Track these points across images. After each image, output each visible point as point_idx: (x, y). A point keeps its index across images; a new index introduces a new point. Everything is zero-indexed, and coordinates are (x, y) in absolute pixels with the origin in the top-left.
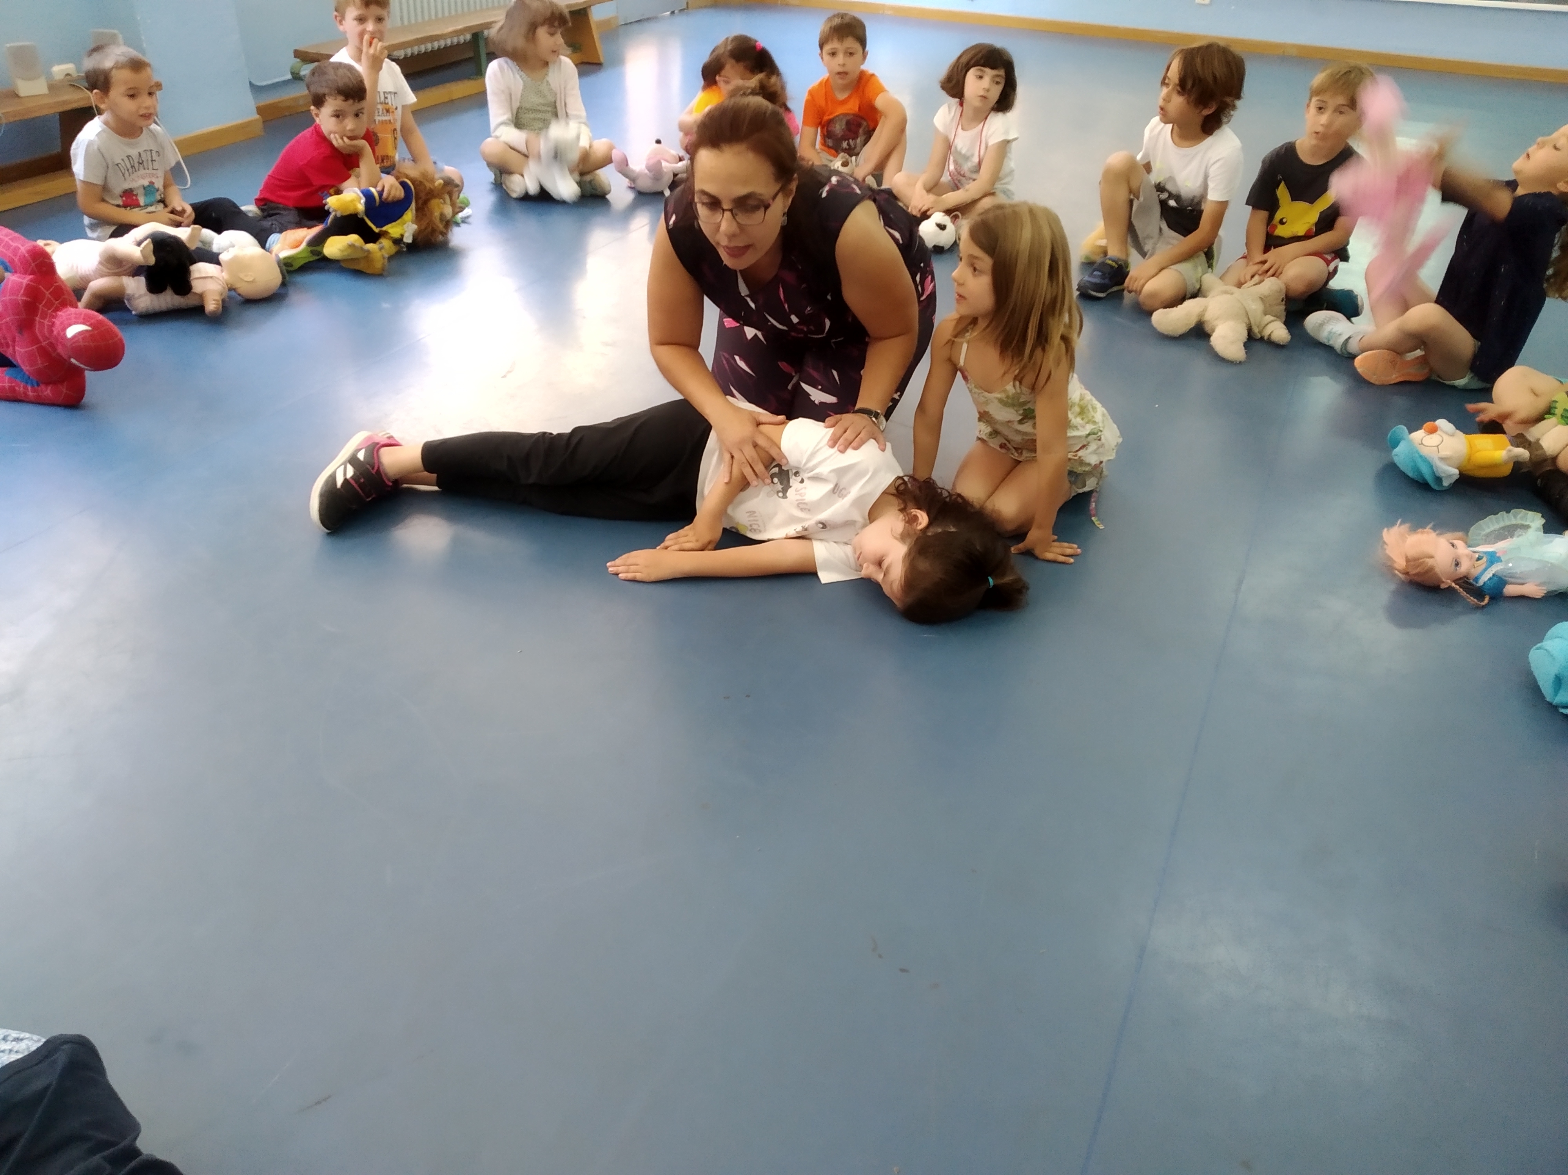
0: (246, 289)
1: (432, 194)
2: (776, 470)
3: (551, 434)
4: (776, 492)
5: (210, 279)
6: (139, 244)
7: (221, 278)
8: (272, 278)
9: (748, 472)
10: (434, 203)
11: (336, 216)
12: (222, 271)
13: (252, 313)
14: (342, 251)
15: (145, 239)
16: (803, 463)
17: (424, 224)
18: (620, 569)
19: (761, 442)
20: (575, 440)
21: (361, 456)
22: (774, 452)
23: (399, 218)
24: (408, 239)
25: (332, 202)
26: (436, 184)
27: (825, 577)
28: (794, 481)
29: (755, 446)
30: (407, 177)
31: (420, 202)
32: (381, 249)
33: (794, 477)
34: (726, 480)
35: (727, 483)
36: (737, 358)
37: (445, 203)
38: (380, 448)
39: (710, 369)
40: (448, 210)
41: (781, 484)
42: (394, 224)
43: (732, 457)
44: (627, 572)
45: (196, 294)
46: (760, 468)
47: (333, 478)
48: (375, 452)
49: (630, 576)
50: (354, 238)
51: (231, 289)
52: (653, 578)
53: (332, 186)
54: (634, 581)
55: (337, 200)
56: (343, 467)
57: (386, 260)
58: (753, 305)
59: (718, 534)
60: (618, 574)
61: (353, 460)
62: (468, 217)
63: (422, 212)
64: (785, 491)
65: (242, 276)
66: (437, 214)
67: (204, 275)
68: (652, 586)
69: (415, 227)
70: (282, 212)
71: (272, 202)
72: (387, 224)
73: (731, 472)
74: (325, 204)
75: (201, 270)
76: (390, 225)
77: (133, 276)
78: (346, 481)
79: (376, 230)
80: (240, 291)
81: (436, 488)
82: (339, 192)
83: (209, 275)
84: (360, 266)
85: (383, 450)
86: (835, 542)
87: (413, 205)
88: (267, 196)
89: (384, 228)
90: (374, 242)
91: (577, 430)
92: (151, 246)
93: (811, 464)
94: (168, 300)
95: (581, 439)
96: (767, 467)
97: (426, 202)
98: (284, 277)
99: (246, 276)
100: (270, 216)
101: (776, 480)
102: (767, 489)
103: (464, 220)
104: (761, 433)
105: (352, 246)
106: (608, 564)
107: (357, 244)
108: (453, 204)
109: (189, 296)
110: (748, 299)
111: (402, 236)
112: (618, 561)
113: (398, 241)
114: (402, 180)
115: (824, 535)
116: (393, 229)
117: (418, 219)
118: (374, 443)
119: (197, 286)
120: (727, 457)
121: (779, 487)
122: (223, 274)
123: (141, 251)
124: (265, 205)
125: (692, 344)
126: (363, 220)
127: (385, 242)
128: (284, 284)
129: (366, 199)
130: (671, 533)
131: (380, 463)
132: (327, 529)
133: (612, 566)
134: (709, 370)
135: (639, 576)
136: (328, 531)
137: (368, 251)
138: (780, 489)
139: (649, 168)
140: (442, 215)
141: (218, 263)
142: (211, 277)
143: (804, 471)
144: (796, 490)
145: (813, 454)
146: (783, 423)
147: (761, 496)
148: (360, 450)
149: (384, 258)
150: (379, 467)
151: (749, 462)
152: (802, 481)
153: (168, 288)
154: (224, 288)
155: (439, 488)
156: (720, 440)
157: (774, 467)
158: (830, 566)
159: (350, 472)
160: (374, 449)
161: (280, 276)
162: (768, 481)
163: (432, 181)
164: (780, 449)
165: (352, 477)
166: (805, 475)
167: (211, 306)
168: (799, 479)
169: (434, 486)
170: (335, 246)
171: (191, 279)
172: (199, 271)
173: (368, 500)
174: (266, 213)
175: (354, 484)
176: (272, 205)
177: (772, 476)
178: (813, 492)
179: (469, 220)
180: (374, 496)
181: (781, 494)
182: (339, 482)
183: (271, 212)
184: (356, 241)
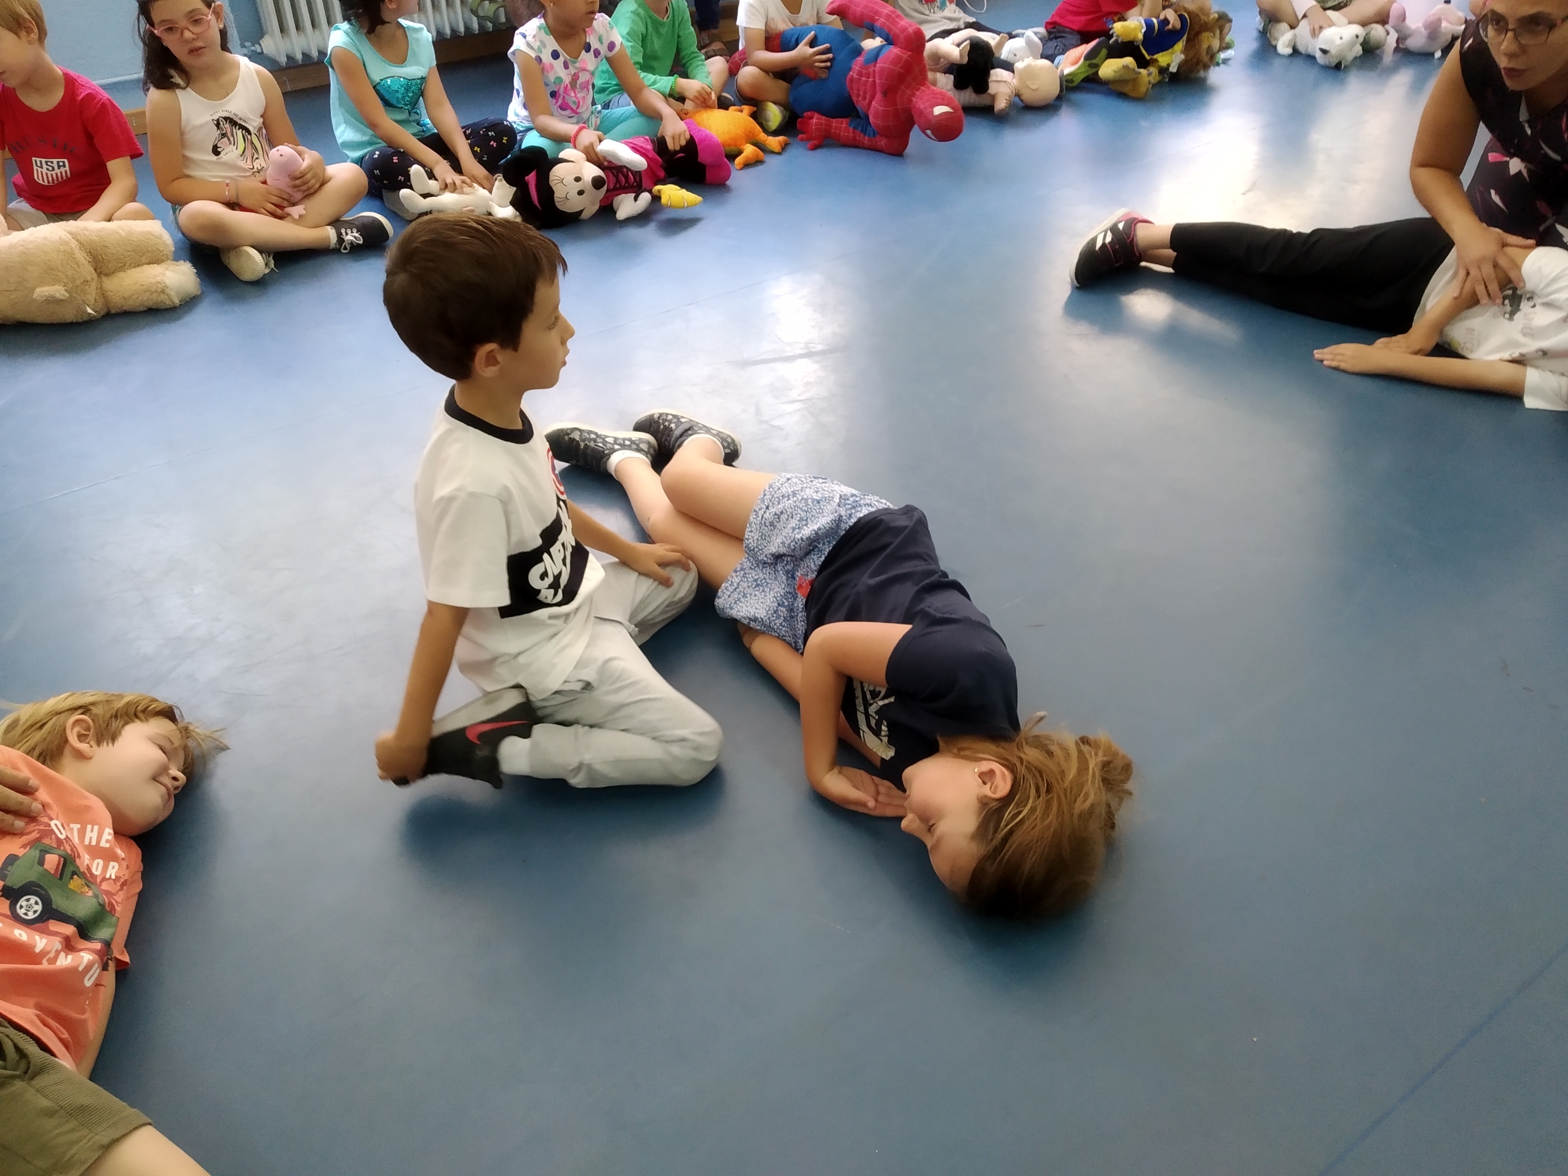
0: (1029, 96)
1: (1206, 27)
2: (1510, 292)
3: (1291, 232)
4: (1503, 313)
5: (1003, 84)
6: (958, 45)
7: (1012, 84)
8: (1052, 89)
9: (1480, 290)
10: (1205, 35)
11: (1116, 41)
12: (1014, 77)
13: (1029, 117)
14: (1115, 72)
15: (965, 41)
16: (1541, 288)
17: (1191, 55)
18: (1326, 357)
19: (1503, 262)
20: (1314, 239)
21: (1121, 226)
22: (1512, 275)
23: (1170, 48)
24: (1173, 69)
25: (1118, 27)
26: (1212, 17)
27: (1530, 402)
28: (1525, 306)
29: (1496, 265)
30: (1186, 10)
31: (1193, 33)
32: (1149, 74)
33: (1526, 300)
34: (1455, 295)
35: (1455, 298)
36: (1493, 192)
37: (1214, 36)
38: (1137, 222)
39: (1465, 189)
40: (1216, 44)
41: (1511, 306)
42: (1164, 53)
43: (1468, 274)
44: (1333, 360)
45: (990, 94)
46: (1494, 287)
47: (1094, 241)
48: (1133, 225)
49: (1334, 364)
50: (1129, 61)
51: (1018, 95)
52: (1357, 369)
53: (1116, 13)
54: (1336, 369)
55: (1123, 26)
56: (1103, 234)
57: (1151, 86)
58: (1529, 132)
59: (1433, 343)
60: (1322, 361)
61: (1114, 229)
62: (1228, 60)
63: (1193, 42)
64: (1512, 314)
65: (1029, 83)
66: (1205, 46)
67: (999, 79)
68: (1353, 377)
69: (1183, 57)
70: (1067, 35)
71: (1060, 25)
72: (1158, 53)
73: (1462, 288)
74: (1111, 29)
75: (998, 74)
76: (1161, 54)
77: (945, 73)
78: (1104, 244)
79: (1148, 57)
80: (1024, 97)
81: (1170, 270)
82: (1123, 19)
83: (1004, 80)
84: (1126, 89)
85: (1139, 225)
86: (1551, 371)
87: (1185, 38)
88: (1058, 19)
89: (1155, 57)
90: (1145, 68)
91: (1315, 232)
92: (969, 47)
93: (1549, 290)
94: (968, 96)
95: (1317, 241)
96: (1502, 288)
97: (1198, 34)
98: (1061, 90)
99: (1033, 84)
100: (1056, 38)
101: (1507, 302)
102: (1495, 309)
103: (1225, 61)
104: (1505, 254)
105: (1126, 67)
106: (1315, 351)
107: (1131, 66)
108: (1222, 39)
109: (984, 95)
110: (1526, 125)
111: (1169, 65)
112: (1326, 350)
113: (1163, 71)
114: (1179, 13)
115: (1543, 362)
116: (1163, 58)
117: (1185, 51)
118: (1132, 218)
119: (993, 88)
120: (1462, 273)
121: (1508, 308)
122: (1014, 80)
123: (960, 51)
124: (1054, 28)
125: (1454, 169)
126: (1138, 46)
127: (1153, 70)
128: (1059, 98)
129: (1147, 29)
130: (1383, 337)
131: (1135, 235)
132: (1078, 283)
133: (1318, 354)
134: (1463, 190)
135: (1343, 365)
136: (1078, 285)
137: (1140, 73)
138: (1509, 311)
139: (1426, 26)
140: (1209, 47)
141: (1013, 72)
142: (1005, 82)
143: (1539, 297)
144: (1525, 315)
145: (1555, 280)
146: (1531, 248)
147: (1486, 316)
148: (1120, 222)
149: (1150, 83)
150: (1133, 238)
151: (1484, 280)
152: (1534, 306)
153: (970, 87)
154: (1012, 92)
155: (1173, 269)
156: (1459, 257)
157: (1509, 289)
158: (1538, 392)
159: (1109, 239)
160: (1132, 223)
161: (1059, 89)
162: (1499, 301)
163: (1208, 15)
164: (1520, 272)
165: (1109, 243)
166: (1538, 301)
167: (1001, 104)
168: (1532, 304)
169: (1168, 266)
170: (1110, 68)
171: (990, 80)
172: (997, 75)
173: (1116, 265)
174: (1052, 36)
175: (1110, 249)
176: (1061, 28)
177: (1504, 298)
178: (1541, 317)
179: (1230, 62)
180: (1122, 263)
181: (1507, 316)
182: (1099, 244)
183: (1058, 35)
184: (1130, 63)
